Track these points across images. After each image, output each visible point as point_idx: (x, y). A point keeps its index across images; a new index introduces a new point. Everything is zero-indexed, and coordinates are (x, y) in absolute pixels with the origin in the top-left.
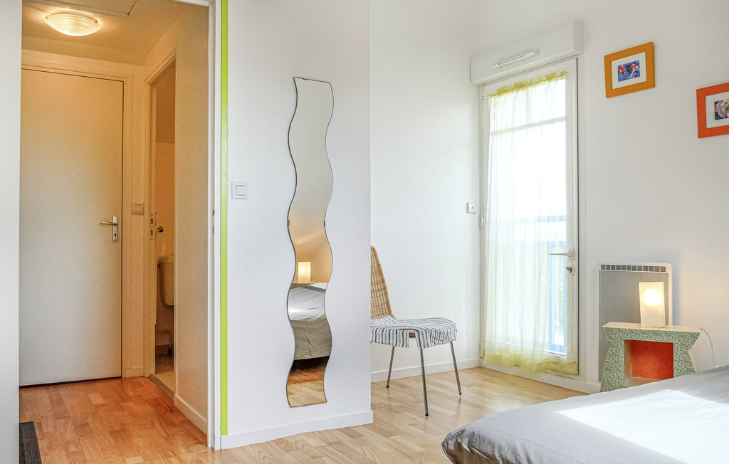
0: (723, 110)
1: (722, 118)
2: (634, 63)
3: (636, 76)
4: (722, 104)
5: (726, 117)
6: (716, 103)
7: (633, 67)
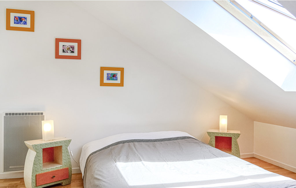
0: (66, 49)
1: (66, 52)
2: (24, 17)
3: (24, 24)
4: (66, 47)
5: (67, 52)
6: (63, 46)
7: (23, 19)
